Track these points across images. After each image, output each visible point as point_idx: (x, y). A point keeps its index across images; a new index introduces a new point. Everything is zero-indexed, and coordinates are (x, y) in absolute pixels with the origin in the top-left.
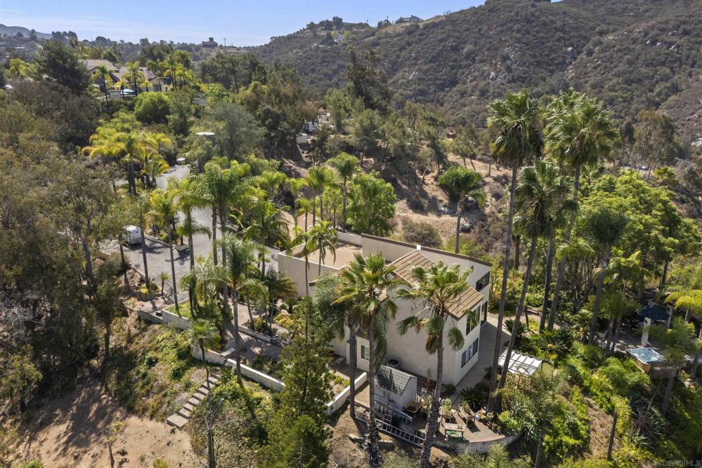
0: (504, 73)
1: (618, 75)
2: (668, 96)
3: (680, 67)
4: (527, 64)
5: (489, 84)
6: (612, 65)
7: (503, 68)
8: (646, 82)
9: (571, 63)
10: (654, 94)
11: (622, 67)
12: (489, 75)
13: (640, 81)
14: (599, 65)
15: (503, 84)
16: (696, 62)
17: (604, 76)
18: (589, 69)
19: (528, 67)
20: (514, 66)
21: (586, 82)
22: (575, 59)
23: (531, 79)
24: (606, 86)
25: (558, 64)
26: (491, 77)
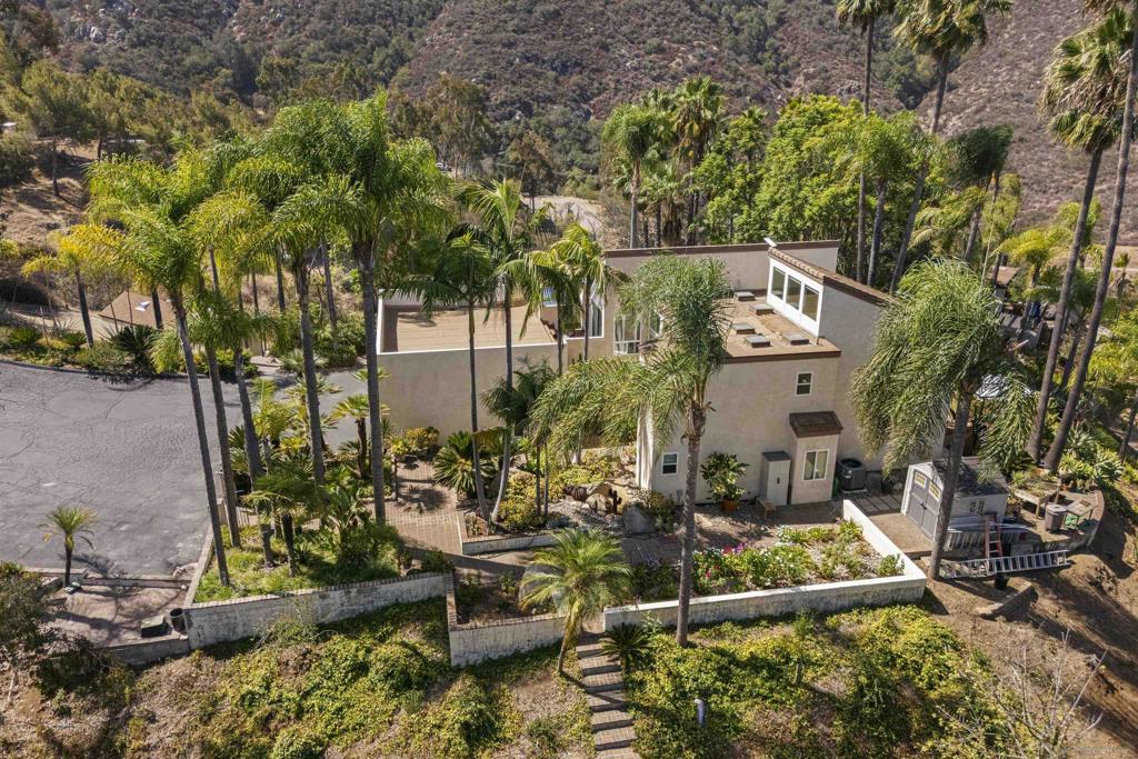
0: (117, 29)
1: (315, 36)
2: (394, 69)
3: (395, 25)
4: (156, 13)
5: (94, 49)
6: (300, 20)
7: (111, 19)
8: (358, 47)
9: (230, 15)
10: (376, 65)
11: (316, 24)
12: (87, 32)
13: (349, 46)
14: (280, 20)
15: (122, 49)
16: (413, 18)
17: (293, 37)
18: (267, 27)
19: (159, 18)
20: (132, 17)
21: (270, 47)
22: (236, 8)
23: (173, 41)
24: (304, 55)
25: (209, 16)
26: (93, 36)
